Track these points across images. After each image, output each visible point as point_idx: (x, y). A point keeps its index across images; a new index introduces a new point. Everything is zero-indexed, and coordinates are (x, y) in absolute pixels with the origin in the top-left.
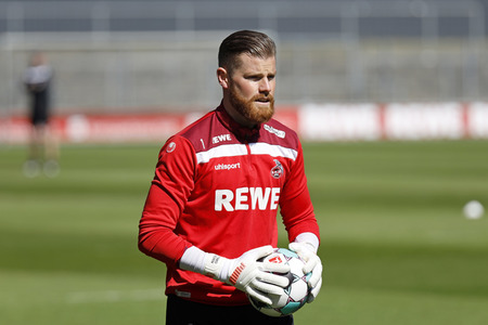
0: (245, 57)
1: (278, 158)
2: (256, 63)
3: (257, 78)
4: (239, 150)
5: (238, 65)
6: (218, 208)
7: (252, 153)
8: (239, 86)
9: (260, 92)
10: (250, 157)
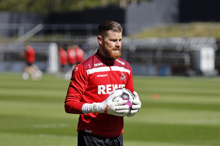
0: (110, 32)
1: (123, 72)
2: (115, 35)
3: (115, 40)
4: (106, 69)
5: (107, 35)
6: (99, 93)
7: (112, 70)
8: (107, 44)
9: (116, 46)
10: (111, 72)
